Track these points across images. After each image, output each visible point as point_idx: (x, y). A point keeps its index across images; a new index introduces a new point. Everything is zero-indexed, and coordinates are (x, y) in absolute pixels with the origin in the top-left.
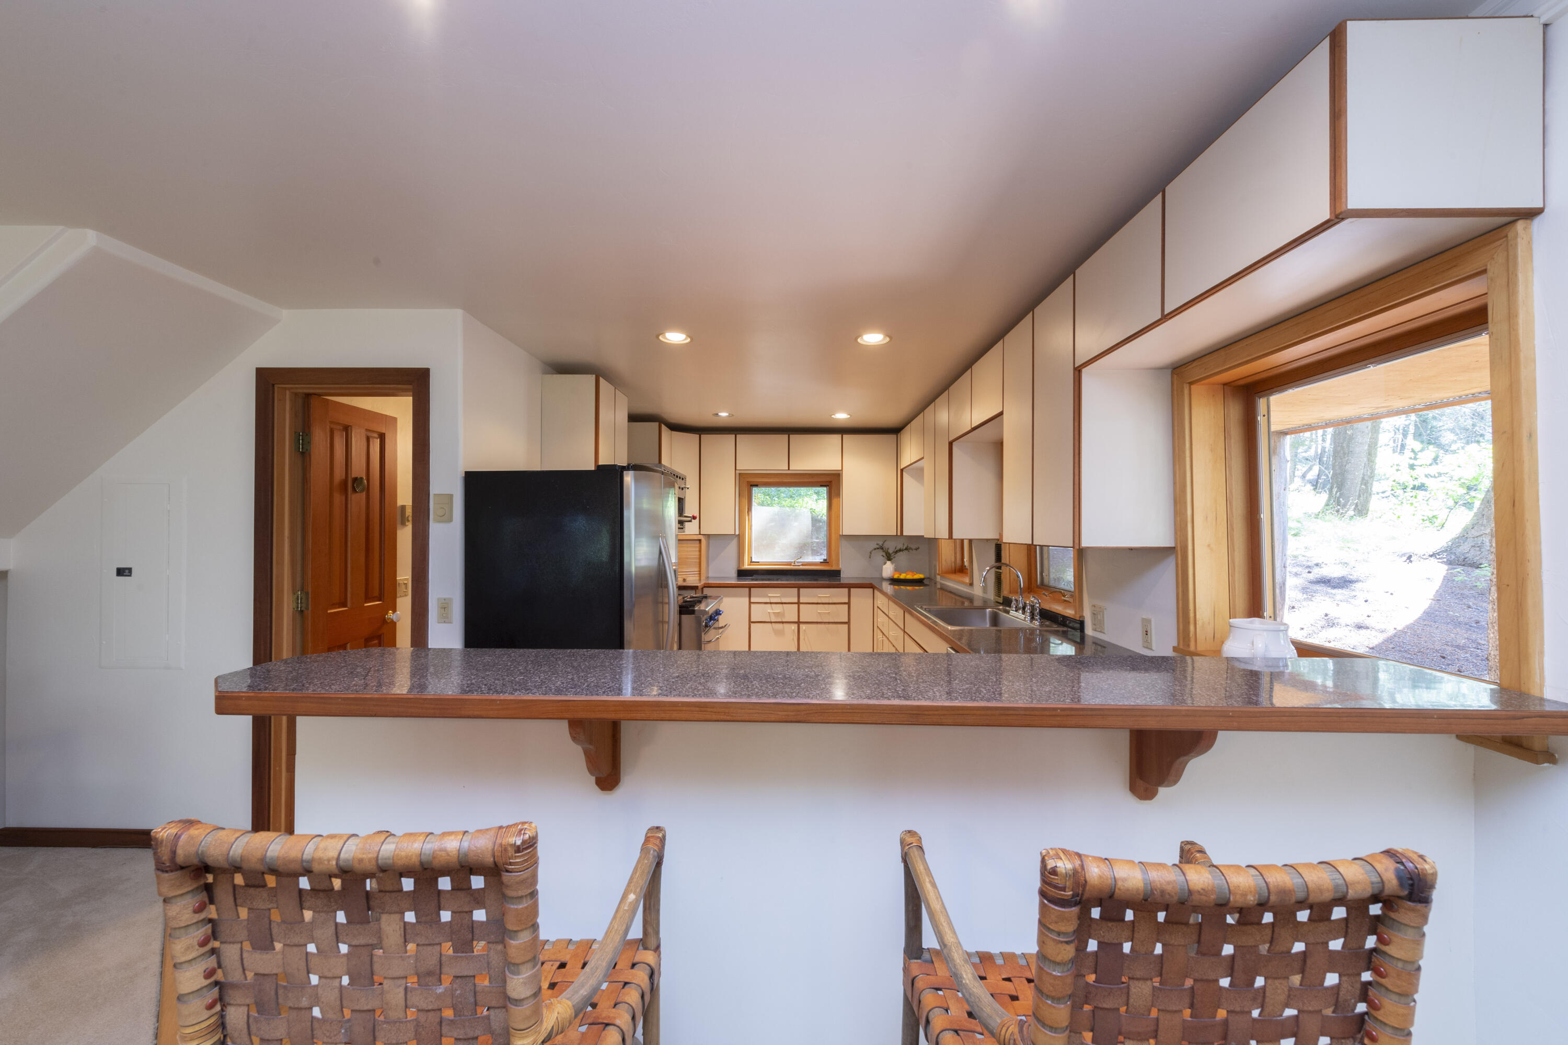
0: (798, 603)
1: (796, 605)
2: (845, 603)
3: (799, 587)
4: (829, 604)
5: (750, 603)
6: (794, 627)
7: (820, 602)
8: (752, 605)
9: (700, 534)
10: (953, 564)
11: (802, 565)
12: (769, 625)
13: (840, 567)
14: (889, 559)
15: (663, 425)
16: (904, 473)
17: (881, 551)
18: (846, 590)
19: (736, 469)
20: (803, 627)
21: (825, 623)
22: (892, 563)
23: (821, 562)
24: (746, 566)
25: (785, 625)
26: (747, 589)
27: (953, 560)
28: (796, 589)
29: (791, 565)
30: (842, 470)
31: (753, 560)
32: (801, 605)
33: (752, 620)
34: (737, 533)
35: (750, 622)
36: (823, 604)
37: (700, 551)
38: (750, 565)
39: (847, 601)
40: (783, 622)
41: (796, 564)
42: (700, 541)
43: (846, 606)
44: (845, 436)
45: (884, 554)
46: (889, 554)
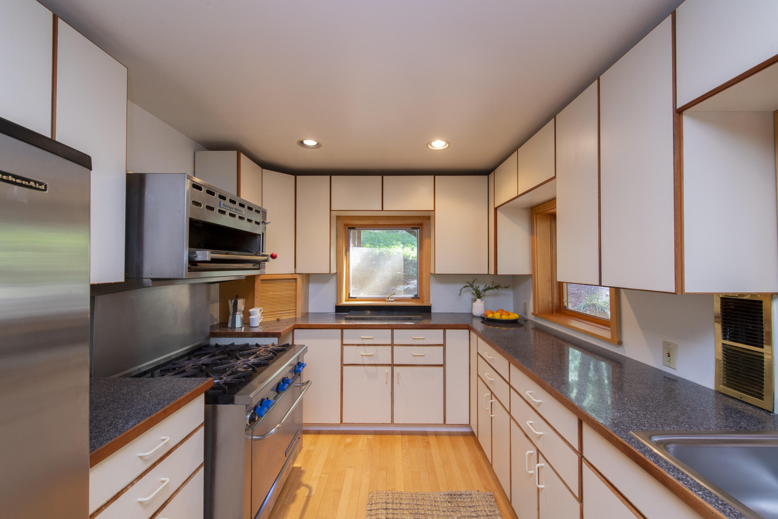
0: (392, 345)
1: (390, 347)
2: (440, 345)
3: (392, 328)
4: (424, 345)
5: (343, 345)
6: (388, 369)
7: (414, 343)
8: (345, 347)
9: (296, 274)
10: (550, 305)
11: (395, 301)
12: (362, 368)
13: (431, 303)
14: (479, 297)
15: (242, 155)
16: (498, 212)
17: (471, 289)
18: (442, 331)
19: (331, 210)
20: (396, 369)
21: (420, 365)
22: (482, 300)
23: (412, 298)
24: (344, 302)
25: (378, 368)
26: (339, 331)
27: (550, 300)
28: (390, 330)
29: (385, 301)
30: (434, 210)
31: (351, 296)
32: (395, 347)
33: (345, 363)
34: (334, 271)
35: (343, 365)
36: (417, 345)
37: (296, 290)
38: (348, 301)
39: (442, 343)
40: (376, 365)
41: (390, 299)
42: (296, 279)
43: (442, 348)
44: (436, 177)
45: (474, 292)
46: (479, 291)
